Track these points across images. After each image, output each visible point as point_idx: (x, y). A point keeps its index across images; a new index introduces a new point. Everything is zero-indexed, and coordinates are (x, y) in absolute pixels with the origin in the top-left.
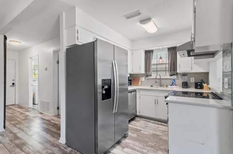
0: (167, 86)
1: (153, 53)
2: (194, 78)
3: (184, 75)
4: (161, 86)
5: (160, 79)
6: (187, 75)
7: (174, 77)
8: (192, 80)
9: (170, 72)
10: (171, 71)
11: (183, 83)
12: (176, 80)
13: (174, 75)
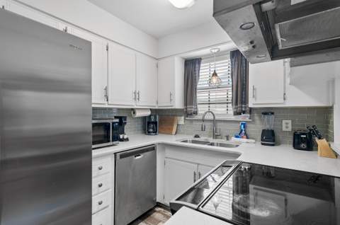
0: (228, 138)
1: (199, 63)
2: (290, 122)
3: (267, 112)
4: (216, 137)
5: (214, 121)
6: (273, 113)
7: (244, 118)
8: (287, 126)
9: (234, 107)
10: (236, 104)
11: (264, 131)
12: (248, 125)
13: (244, 112)
